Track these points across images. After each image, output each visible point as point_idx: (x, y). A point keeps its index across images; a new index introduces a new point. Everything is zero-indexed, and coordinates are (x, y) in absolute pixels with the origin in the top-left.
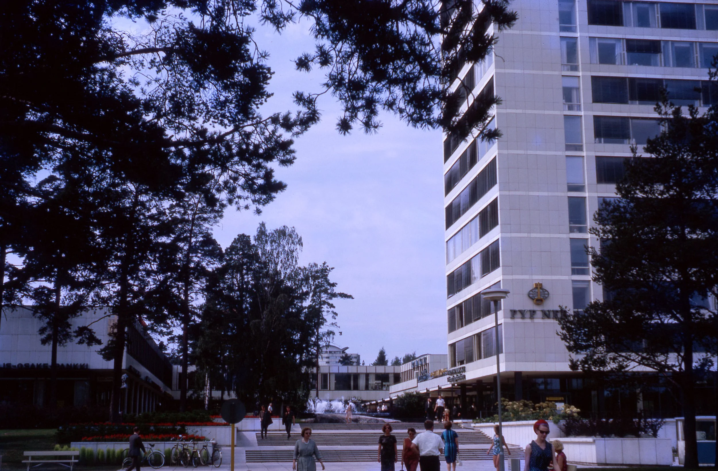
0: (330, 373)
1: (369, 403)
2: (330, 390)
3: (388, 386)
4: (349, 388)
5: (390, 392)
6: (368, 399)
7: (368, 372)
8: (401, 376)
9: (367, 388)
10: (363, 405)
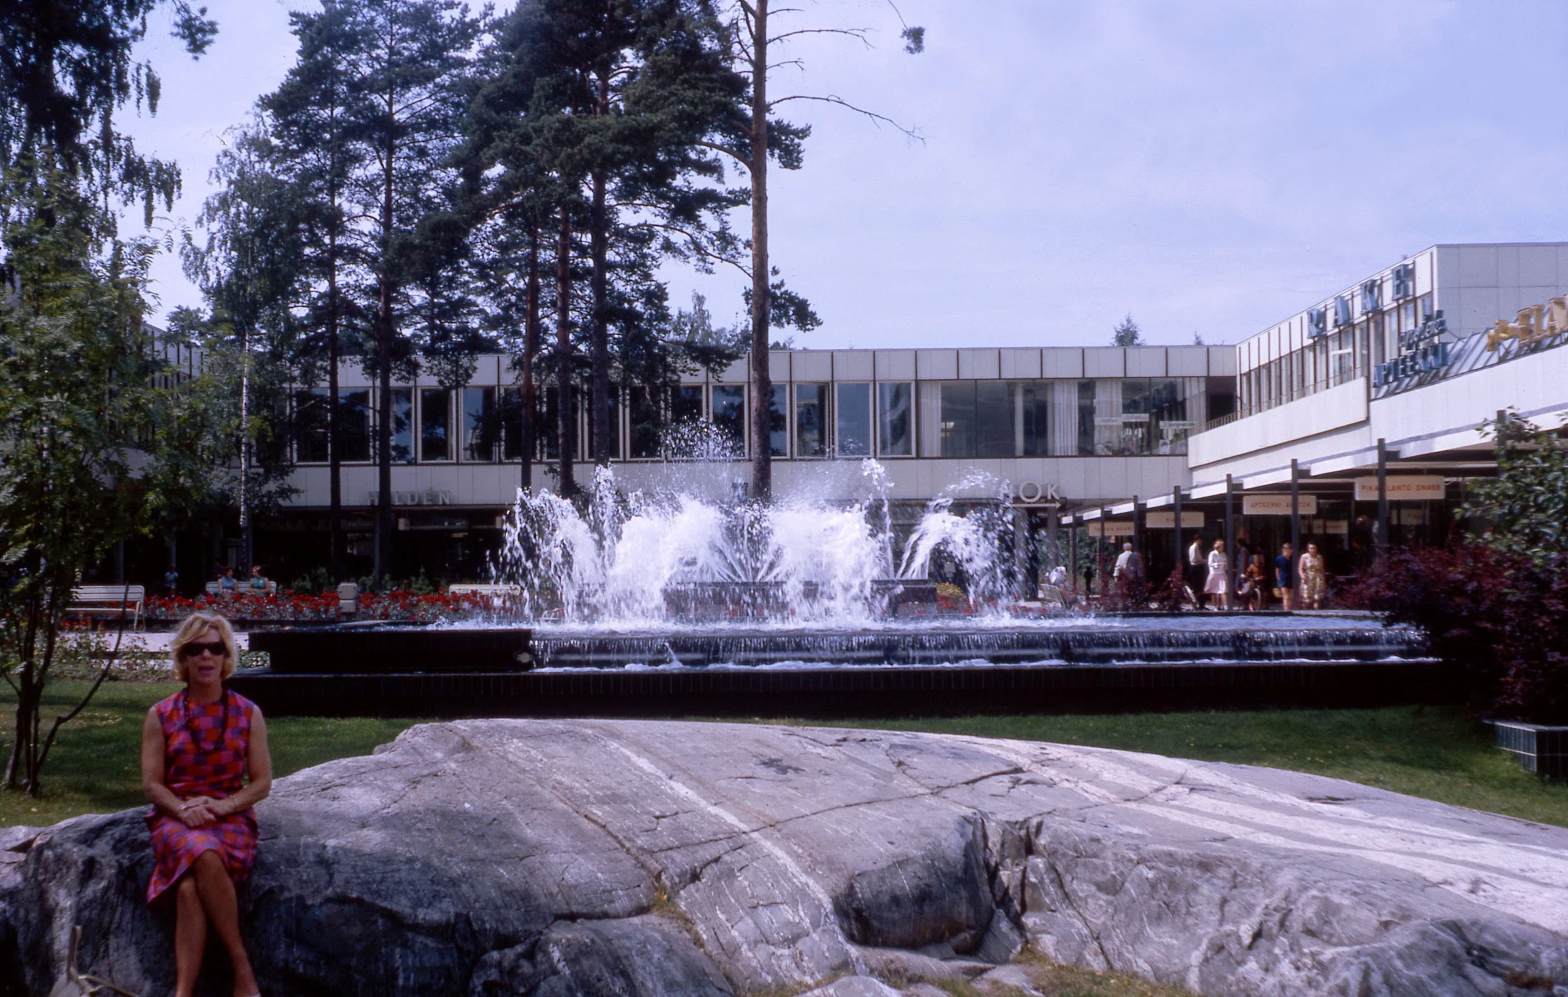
0: (917, 382)
1: (1097, 513)
2: (919, 457)
3: (1182, 436)
4: (1005, 451)
5: (1191, 465)
6: (1092, 494)
7: (1090, 374)
8: (1241, 390)
9: (1086, 449)
10: (1067, 520)
